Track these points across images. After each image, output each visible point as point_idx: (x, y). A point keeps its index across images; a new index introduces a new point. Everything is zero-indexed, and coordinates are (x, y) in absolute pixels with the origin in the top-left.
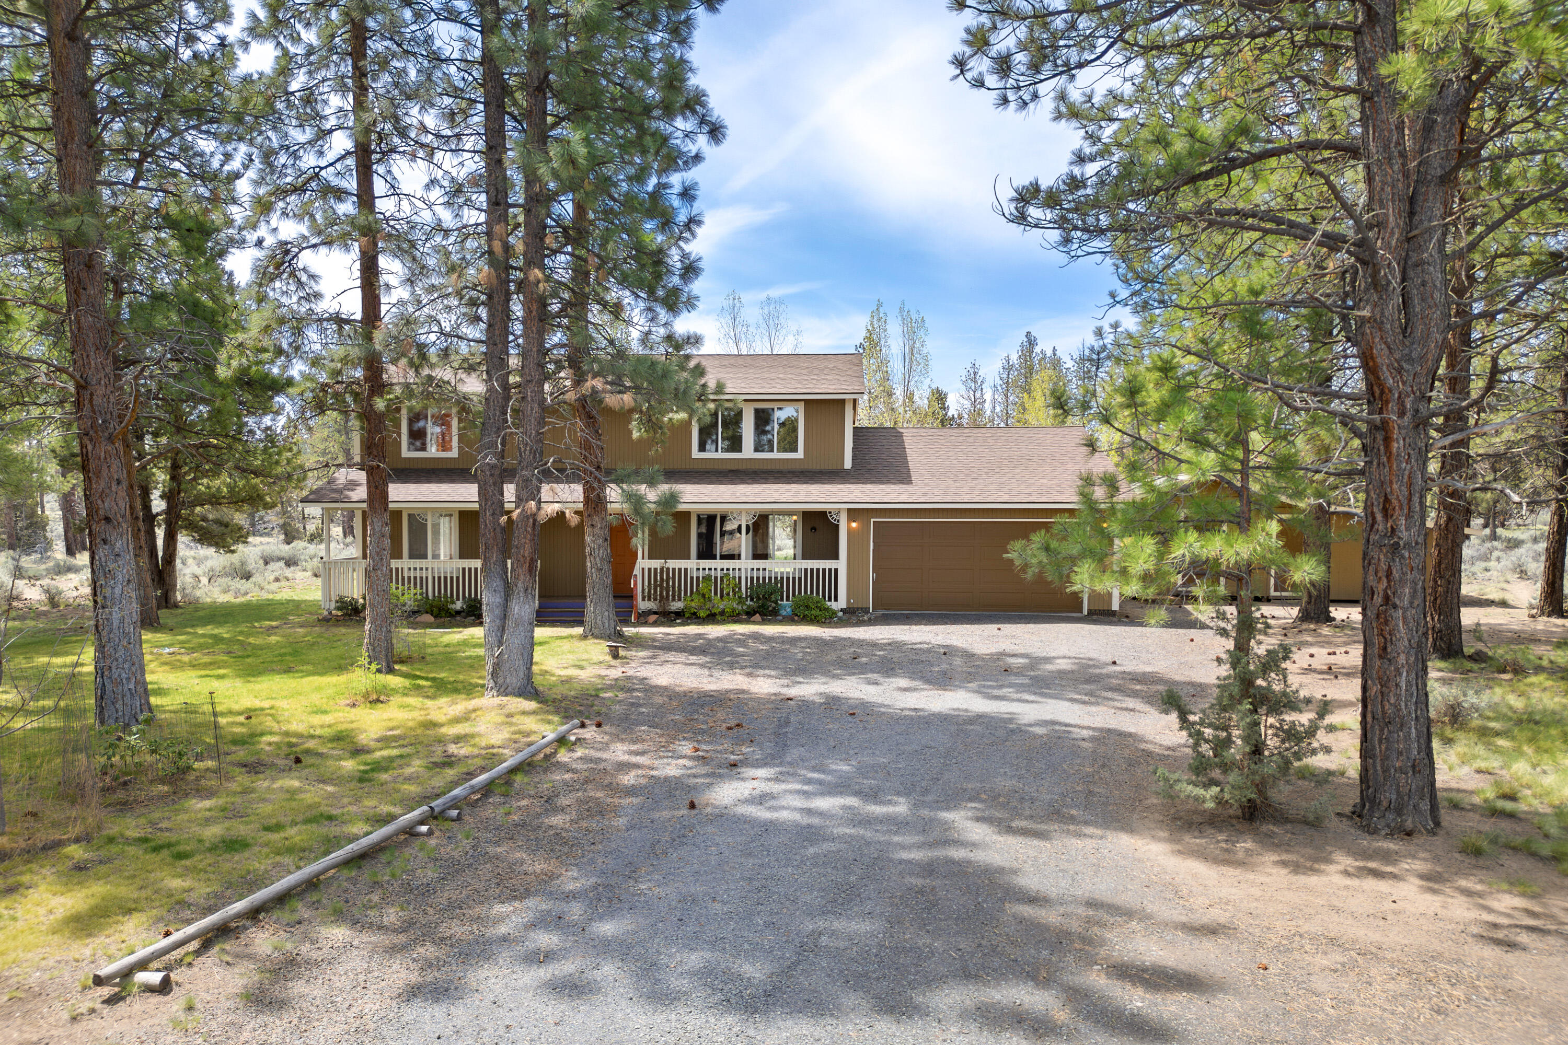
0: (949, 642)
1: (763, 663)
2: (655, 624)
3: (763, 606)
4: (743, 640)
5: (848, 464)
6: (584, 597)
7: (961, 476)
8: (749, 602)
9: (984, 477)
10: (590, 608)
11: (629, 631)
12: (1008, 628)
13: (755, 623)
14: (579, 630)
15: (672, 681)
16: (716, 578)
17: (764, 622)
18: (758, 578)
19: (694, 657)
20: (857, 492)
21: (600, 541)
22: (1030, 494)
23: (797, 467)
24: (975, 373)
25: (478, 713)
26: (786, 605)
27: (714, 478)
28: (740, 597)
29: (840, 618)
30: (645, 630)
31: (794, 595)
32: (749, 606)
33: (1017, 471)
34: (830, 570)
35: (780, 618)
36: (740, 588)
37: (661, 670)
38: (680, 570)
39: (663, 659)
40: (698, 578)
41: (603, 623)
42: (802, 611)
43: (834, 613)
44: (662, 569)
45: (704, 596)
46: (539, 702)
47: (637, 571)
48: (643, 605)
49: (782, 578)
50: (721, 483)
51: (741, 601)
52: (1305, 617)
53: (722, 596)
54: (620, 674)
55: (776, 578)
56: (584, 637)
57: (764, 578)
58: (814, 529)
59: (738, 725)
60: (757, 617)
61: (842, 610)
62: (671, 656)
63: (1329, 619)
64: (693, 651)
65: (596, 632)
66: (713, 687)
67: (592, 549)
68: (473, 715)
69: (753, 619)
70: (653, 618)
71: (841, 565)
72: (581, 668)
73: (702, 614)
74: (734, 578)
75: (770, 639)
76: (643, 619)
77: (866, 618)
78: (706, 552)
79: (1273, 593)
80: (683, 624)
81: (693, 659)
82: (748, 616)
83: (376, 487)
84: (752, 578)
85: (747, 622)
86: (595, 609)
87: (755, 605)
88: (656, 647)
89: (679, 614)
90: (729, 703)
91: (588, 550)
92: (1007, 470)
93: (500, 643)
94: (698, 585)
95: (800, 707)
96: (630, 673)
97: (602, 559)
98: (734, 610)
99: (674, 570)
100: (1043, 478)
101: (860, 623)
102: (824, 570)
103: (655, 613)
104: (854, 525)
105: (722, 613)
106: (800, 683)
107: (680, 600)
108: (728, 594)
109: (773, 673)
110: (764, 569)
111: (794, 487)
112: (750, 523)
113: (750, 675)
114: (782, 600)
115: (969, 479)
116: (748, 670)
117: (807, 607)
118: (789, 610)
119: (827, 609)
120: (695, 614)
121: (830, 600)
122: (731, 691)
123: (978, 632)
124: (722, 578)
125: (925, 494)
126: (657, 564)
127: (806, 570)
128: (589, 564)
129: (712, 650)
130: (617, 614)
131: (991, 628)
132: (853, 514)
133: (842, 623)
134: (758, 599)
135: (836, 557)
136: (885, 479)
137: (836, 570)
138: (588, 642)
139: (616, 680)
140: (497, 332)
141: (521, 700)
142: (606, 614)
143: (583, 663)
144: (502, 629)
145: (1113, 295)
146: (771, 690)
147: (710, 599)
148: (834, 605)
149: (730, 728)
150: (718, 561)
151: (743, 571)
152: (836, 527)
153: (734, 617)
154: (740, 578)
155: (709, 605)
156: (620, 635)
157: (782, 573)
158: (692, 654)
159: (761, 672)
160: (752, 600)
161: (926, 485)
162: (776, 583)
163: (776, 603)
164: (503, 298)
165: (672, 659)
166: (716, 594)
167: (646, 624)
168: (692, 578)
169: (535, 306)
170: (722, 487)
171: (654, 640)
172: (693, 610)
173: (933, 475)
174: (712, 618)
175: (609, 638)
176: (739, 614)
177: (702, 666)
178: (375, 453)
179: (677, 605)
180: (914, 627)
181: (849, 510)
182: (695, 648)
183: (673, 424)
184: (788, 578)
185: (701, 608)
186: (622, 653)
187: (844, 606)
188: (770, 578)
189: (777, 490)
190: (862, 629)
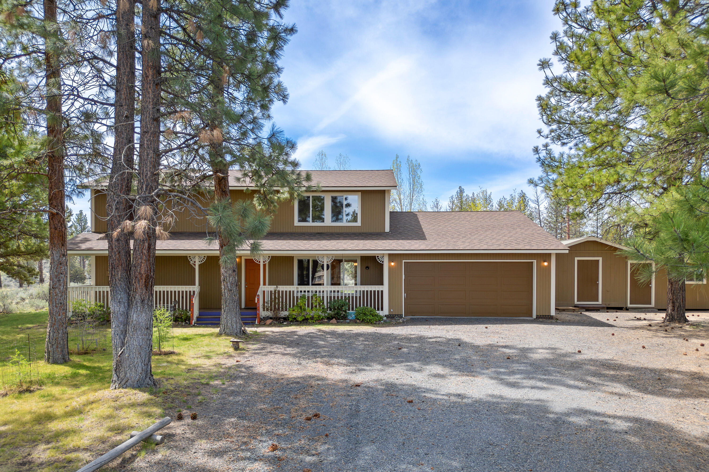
0: (458, 337)
1: (337, 353)
2: (270, 325)
3: (337, 313)
4: (324, 335)
5: (387, 229)
6: (220, 309)
7: (456, 236)
8: (329, 312)
9: (469, 236)
10: (223, 316)
11: (250, 330)
12: (492, 327)
13: (332, 324)
14: (217, 330)
15: (270, 369)
16: (308, 297)
17: (338, 324)
18: (334, 297)
19: (291, 349)
20: (394, 244)
21: (230, 272)
22: (500, 245)
23: (357, 231)
24: (437, 204)
25: (94, 405)
26: (352, 314)
27: (308, 237)
28: (323, 308)
29: (385, 321)
30: (260, 330)
31: (356, 307)
32: (329, 314)
33: (488, 233)
34: (378, 291)
35: (348, 321)
36: (323, 303)
37: (265, 359)
38: (286, 292)
39: (269, 350)
40: (297, 297)
41: (232, 325)
42: (361, 317)
43: (381, 318)
44: (275, 291)
45: (301, 307)
46: (151, 394)
47: (260, 293)
48: (263, 313)
49: (349, 297)
50: (312, 239)
51: (324, 310)
52: (671, 319)
53: (312, 309)
54: (235, 363)
55: (345, 297)
56: (219, 335)
57: (338, 297)
58: (367, 268)
59: (316, 415)
60: (334, 321)
61: (385, 316)
62: (276, 348)
63: (686, 321)
64: (290, 344)
65: (227, 331)
66: (300, 374)
67: (225, 277)
68: (88, 408)
69: (331, 321)
70: (269, 321)
71: (385, 288)
72: (208, 357)
73: (300, 319)
74: (320, 297)
75: (342, 335)
76: (263, 322)
77: (401, 321)
78: (303, 281)
79: (629, 305)
80: (287, 325)
81: (289, 350)
82: (329, 320)
83: (56, 228)
84: (331, 297)
85: (328, 324)
86: (227, 316)
87: (333, 313)
88: (266, 341)
89: (286, 319)
90: (311, 390)
91: (222, 277)
92: (482, 232)
93: (123, 344)
94: (297, 301)
95: (366, 393)
96: (243, 361)
97: (232, 284)
98: (319, 316)
99: (282, 292)
100: (505, 236)
101: (398, 324)
102: (375, 291)
103: (271, 318)
104: (393, 264)
105: (312, 318)
106: (364, 370)
107: (286, 310)
108: (316, 306)
109: (344, 361)
110: (338, 291)
111: (356, 242)
112: (329, 263)
113: (327, 364)
114: (349, 310)
115: (461, 237)
116: (325, 359)
117: (365, 314)
118: (353, 316)
119: (377, 316)
120: (295, 319)
121: (378, 310)
122: (313, 377)
123: (474, 330)
124: (312, 297)
125: (435, 245)
126: (272, 288)
127: (364, 291)
128: (223, 287)
129: (304, 343)
130: (242, 319)
131: (481, 327)
132: (392, 257)
133: (386, 324)
134: (335, 309)
135: (382, 284)
136: (410, 238)
137: (382, 292)
138: (221, 338)
139: (230, 368)
140: (123, 97)
141: (137, 391)
142: (235, 319)
143: (211, 354)
144: (125, 333)
145: (539, 132)
146: (344, 377)
147: (305, 310)
148: (381, 313)
149: (309, 419)
150: (310, 286)
151: (325, 292)
152: (382, 266)
153: (320, 321)
154: (323, 297)
155: (304, 313)
156: (244, 333)
157: (349, 294)
158: (289, 346)
159: (335, 360)
160: (331, 310)
161: (435, 240)
162: (345, 300)
163: (345, 312)
164: (128, 70)
165: (275, 350)
166: (308, 306)
167: (265, 325)
168: (294, 297)
169: (151, 72)
170: (312, 242)
171: (266, 336)
172: (294, 316)
173: (438, 235)
174: (305, 321)
175: (236, 335)
176: (322, 319)
177: (294, 356)
178: (55, 204)
179: (284, 314)
180: (432, 327)
181: (390, 255)
182: (292, 342)
183: (280, 201)
184: (353, 297)
185: (299, 315)
186: (241, 346)
187: (387, 313)
188: (342, 297)
189: (345, 243)
190: (399, 328)
